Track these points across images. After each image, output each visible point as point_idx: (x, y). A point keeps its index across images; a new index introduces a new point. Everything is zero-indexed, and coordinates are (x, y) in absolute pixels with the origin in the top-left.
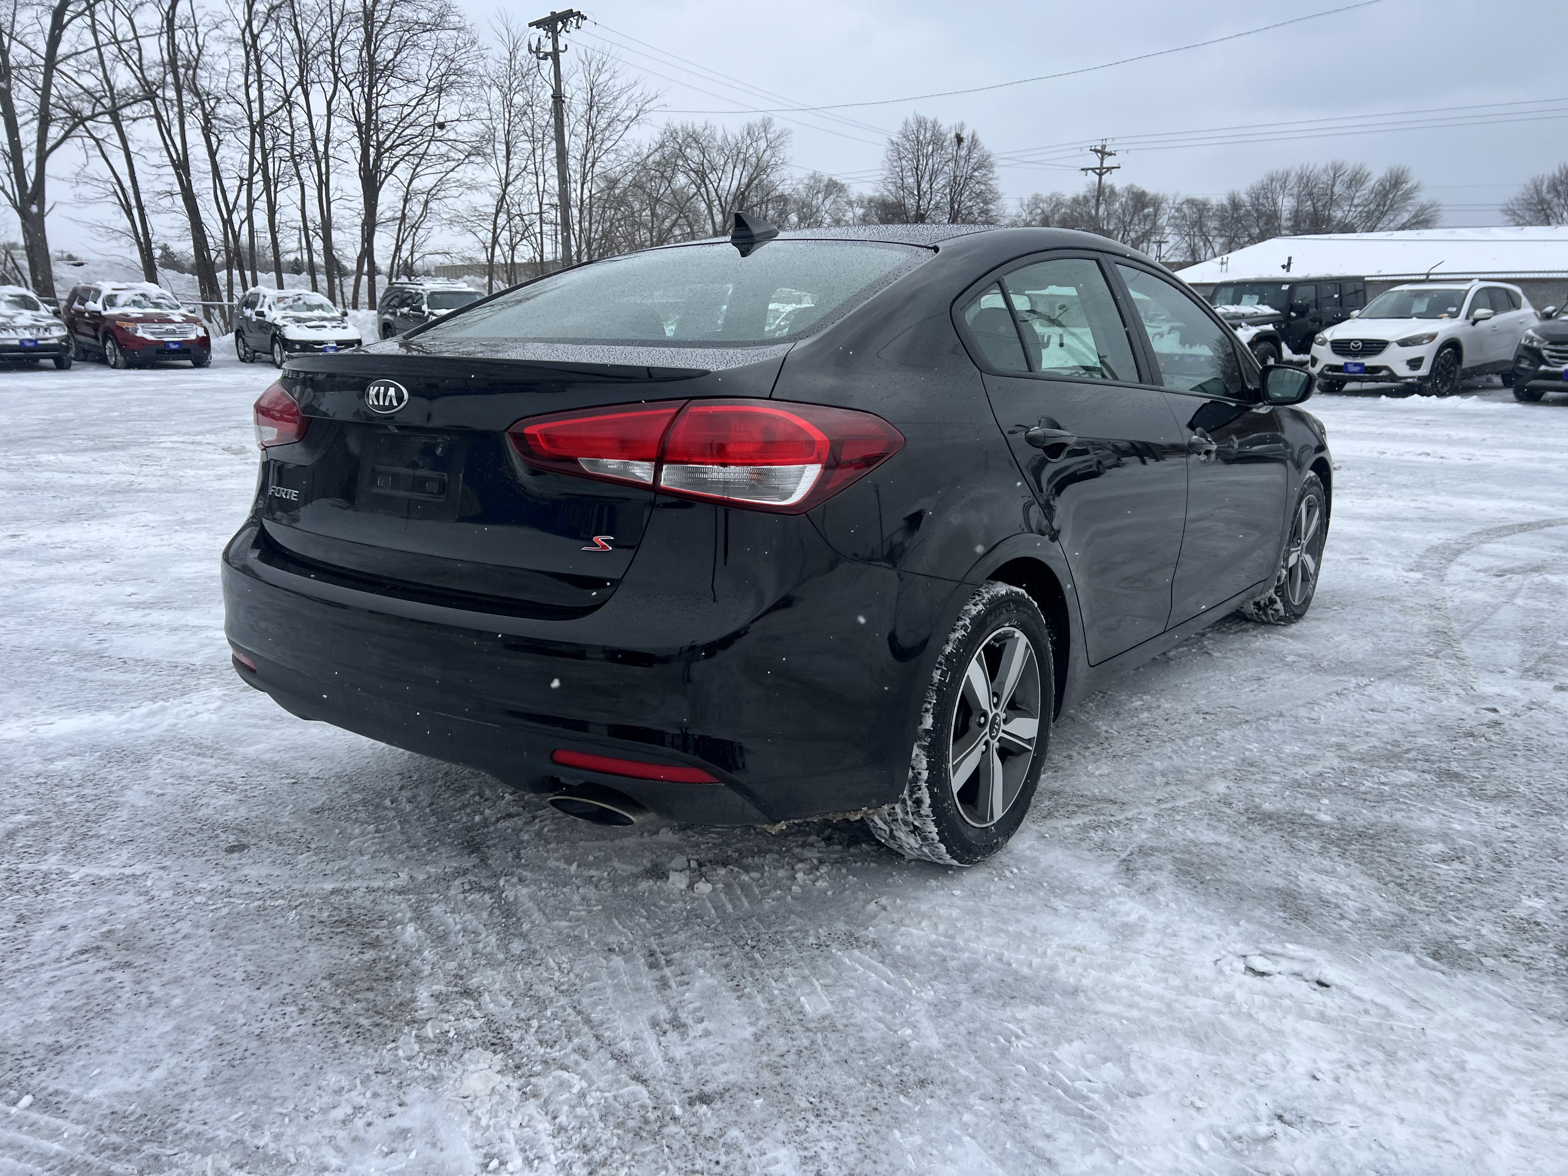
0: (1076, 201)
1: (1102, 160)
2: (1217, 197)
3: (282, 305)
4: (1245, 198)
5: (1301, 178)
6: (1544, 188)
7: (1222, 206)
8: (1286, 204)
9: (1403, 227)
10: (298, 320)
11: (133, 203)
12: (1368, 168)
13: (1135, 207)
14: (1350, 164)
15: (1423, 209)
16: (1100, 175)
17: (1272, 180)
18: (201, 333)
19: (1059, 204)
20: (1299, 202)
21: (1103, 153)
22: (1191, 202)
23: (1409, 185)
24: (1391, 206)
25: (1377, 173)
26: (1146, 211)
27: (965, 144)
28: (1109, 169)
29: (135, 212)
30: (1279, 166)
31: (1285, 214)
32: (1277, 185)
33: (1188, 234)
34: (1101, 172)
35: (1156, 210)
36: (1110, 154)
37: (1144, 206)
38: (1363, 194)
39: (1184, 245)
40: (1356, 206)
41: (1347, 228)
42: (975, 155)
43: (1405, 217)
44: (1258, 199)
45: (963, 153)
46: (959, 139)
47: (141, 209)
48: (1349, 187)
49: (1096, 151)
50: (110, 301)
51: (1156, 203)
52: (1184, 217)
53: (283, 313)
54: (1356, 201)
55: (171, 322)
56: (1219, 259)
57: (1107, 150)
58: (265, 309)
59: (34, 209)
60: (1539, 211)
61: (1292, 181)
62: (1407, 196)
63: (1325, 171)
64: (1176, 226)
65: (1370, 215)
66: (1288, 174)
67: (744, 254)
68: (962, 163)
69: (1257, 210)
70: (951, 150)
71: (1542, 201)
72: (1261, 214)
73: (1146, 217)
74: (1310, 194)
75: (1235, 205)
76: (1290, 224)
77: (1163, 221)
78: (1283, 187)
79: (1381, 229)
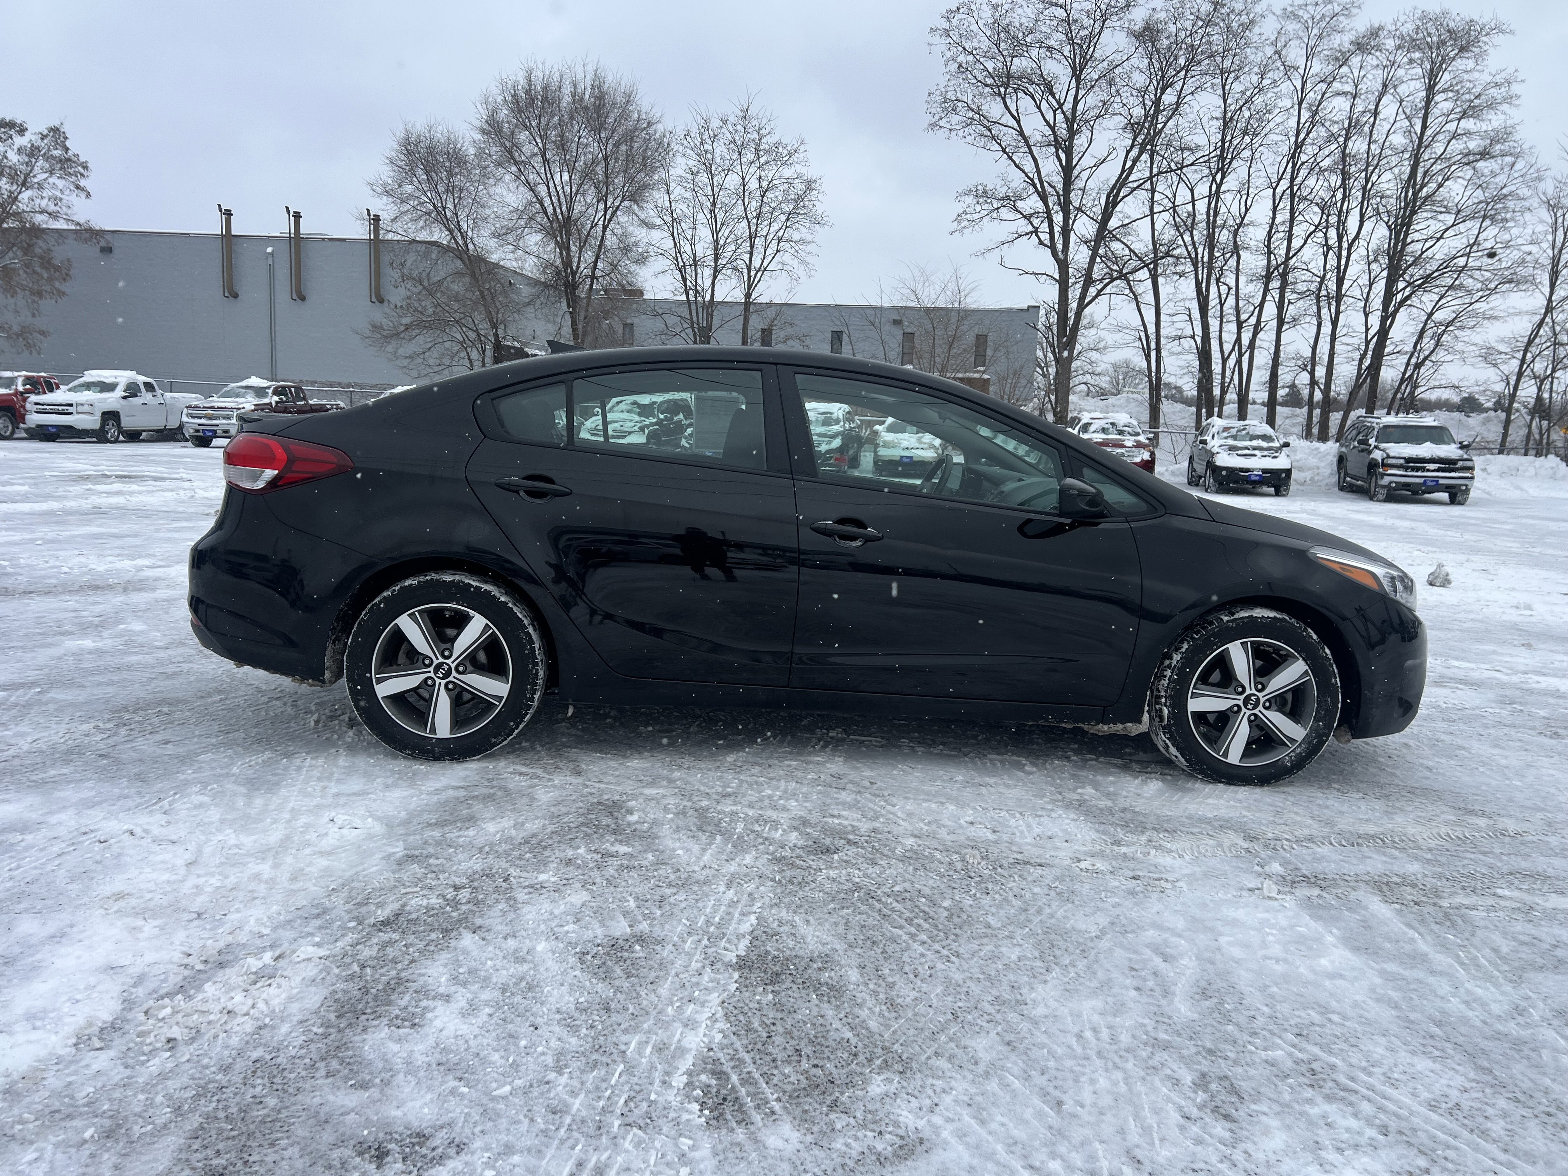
3: (1225, 434)
10: (1232, 448)
11: (1153, 345)
18: (1146, 456)
29: (1153, 354)
47: (1158, 350)
50: (1085, 428)
53: (1222, 442)
55: (1123, 446)
58: (1208, 438)
59: (1066, 354)
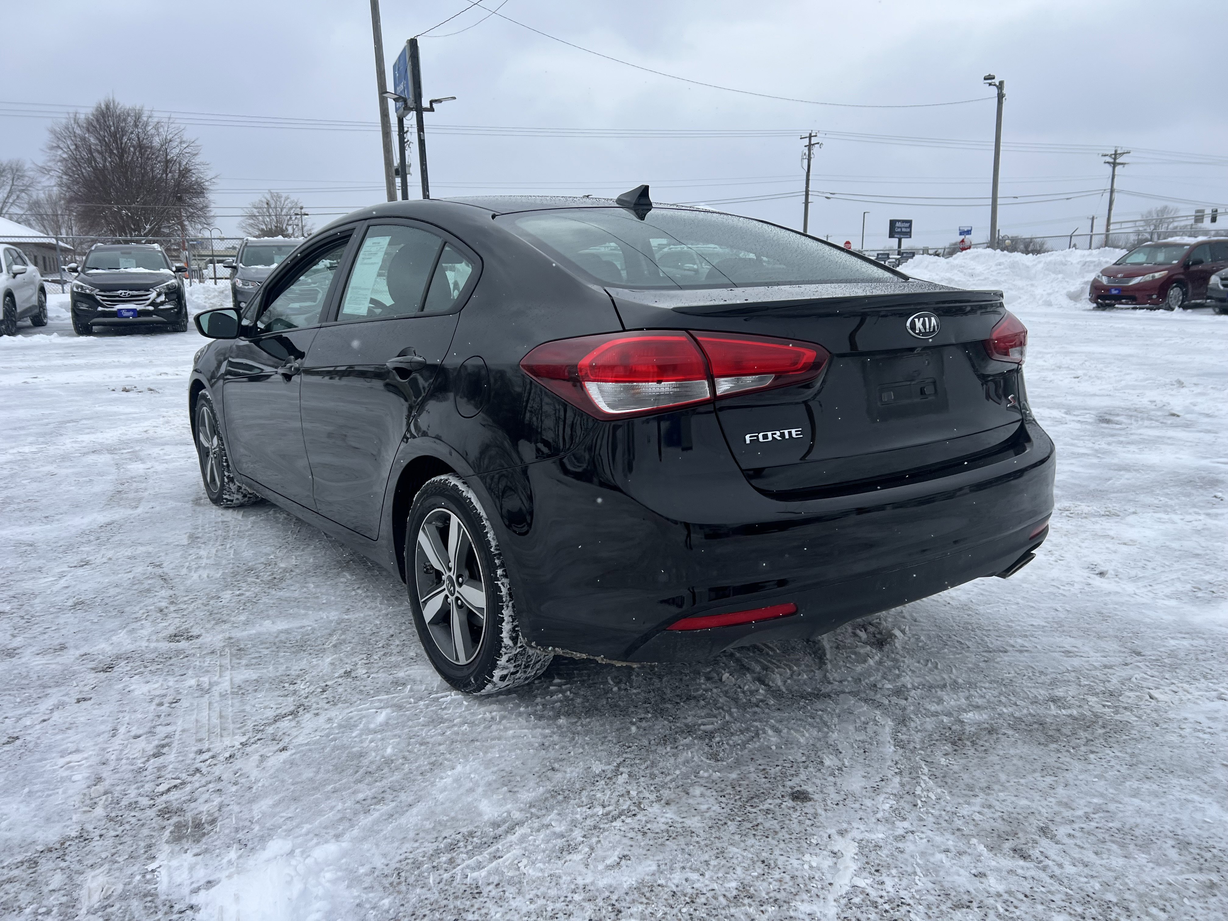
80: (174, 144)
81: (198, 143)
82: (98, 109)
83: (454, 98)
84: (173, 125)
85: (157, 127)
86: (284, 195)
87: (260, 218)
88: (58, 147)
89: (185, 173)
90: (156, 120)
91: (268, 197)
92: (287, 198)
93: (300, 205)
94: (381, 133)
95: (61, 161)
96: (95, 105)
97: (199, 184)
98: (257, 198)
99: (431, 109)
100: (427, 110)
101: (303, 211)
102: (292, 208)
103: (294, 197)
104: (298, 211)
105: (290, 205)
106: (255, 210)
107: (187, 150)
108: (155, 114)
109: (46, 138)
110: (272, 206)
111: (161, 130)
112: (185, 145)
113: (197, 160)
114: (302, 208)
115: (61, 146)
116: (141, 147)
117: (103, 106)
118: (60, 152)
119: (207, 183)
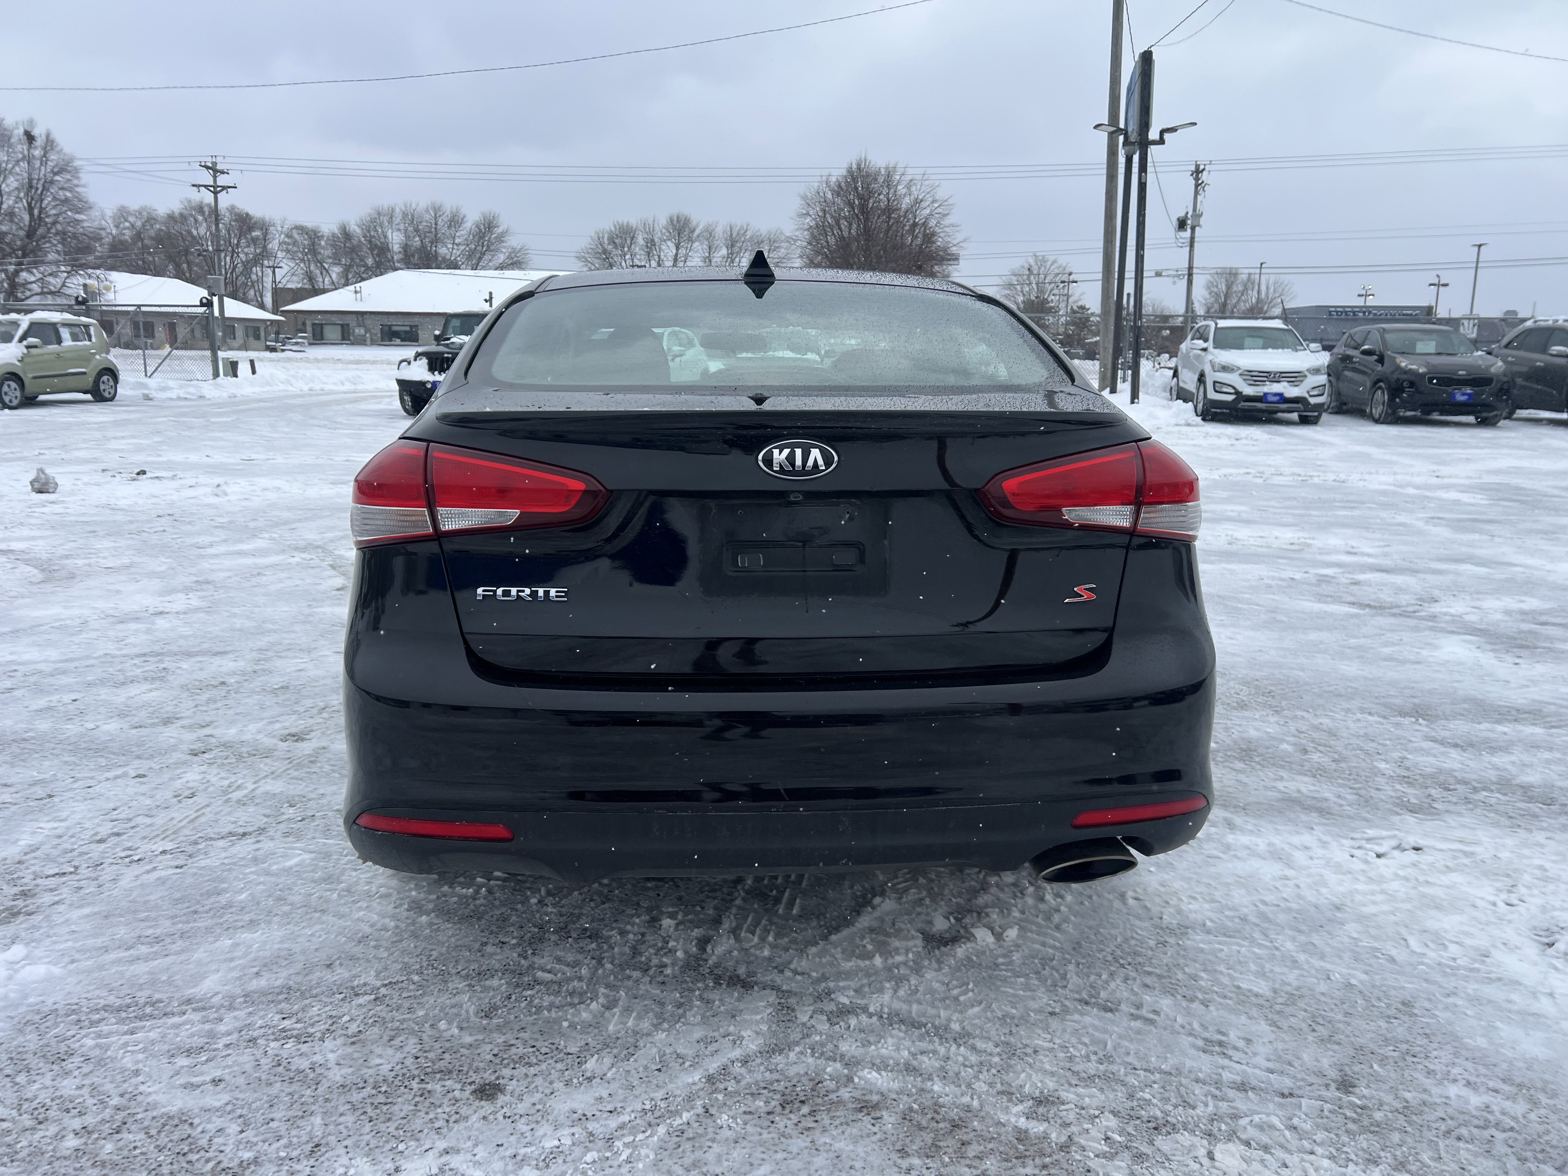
0: (171, 217)
1: (215, 177)
2: (328, 226)
4: (355, 228)
5: (405, 215)
6: (606, 240)
7: (334, 235)
8: (395, 239)
9: (501, 267)
12: (463, 211)
13: (241, 229)
14: (449, 204)
15: (514, 251)
16: (216, 193)
17: (379, 214)
19: (151, 219)
20: (407, 237)
21: (214, 170)
22: (301, 229)
23: (500, 230)
24: (488, 246)
25: (472, 217)
26: (254, 234)
27: (39, 142)
28: (224, 188)
30: (385, 202)
31: (396, 248)
32: (385, 220)
33: (302, 260)
34: (216, 190)
35: (265, 234)
36: (223, 172)
37: (251, 229)
38: (462, 233)
39: (300, 271)
40: (458, 245)
41: (453, 265)
42: (53, 157)
43: (501, 258)
44: (369, 231)
45: (37, 153)
46: (30, 137)
48: (449, 227)
49: (207, 168)
51: (264, 226)
52: (295, 243)
54: (457, 241)
56: (351, 288)
57: (219, 167)
60: (604, 260)
61: (398, 218)
62: (500, 238)
63: (427, 211)
64: (288, 251)
65: (472, 253)
66: (393, 210)
67: (759, 295)
68: (37, 164)
69: (370, 242)
70: (22, 148)
71: (605, 251)
72: (373, 247)
73: (254, 241)
74: (417, 230)
75: (347, 235)
76: (401, 256)
77: (273, 245)
78: (390, 221)
79: (483, 268)
80: (923, 204)
81: (950, 201)
82: (850, 171)
83: (1195, 124)
84: (927, 182)
85: (909, 187)
86: (1052, 258)
87: (1018, 287)
88: (808, 214)
89: (929, 237)
90: (909, 178)
91: (1031, 261)
92: (1054, 262)
93: (1068, 270)
94: (1105, 177)
95: (808, 230)
96: (845, 165)
97: (945, 250)
98: (1018, 263)
99: (1161, 141)
100: (1154, 143)
101: (1072, 278)
102: (1058, 274)
103: (1063, 261)
104: (1065, 278)
105: (1056, 271)
106: (1014, 278)
107: (939, 210)
108: (909, 171)
109: (796, 205)
110: (1035, 272)
111: (913, 189)
112: (936, 205)
113: (947, 221)
114: (1070, 274)
115: (811, 213)
116: (889, 210)
117: (854, 166)
118: (808, 220)
119: (954, 248)
